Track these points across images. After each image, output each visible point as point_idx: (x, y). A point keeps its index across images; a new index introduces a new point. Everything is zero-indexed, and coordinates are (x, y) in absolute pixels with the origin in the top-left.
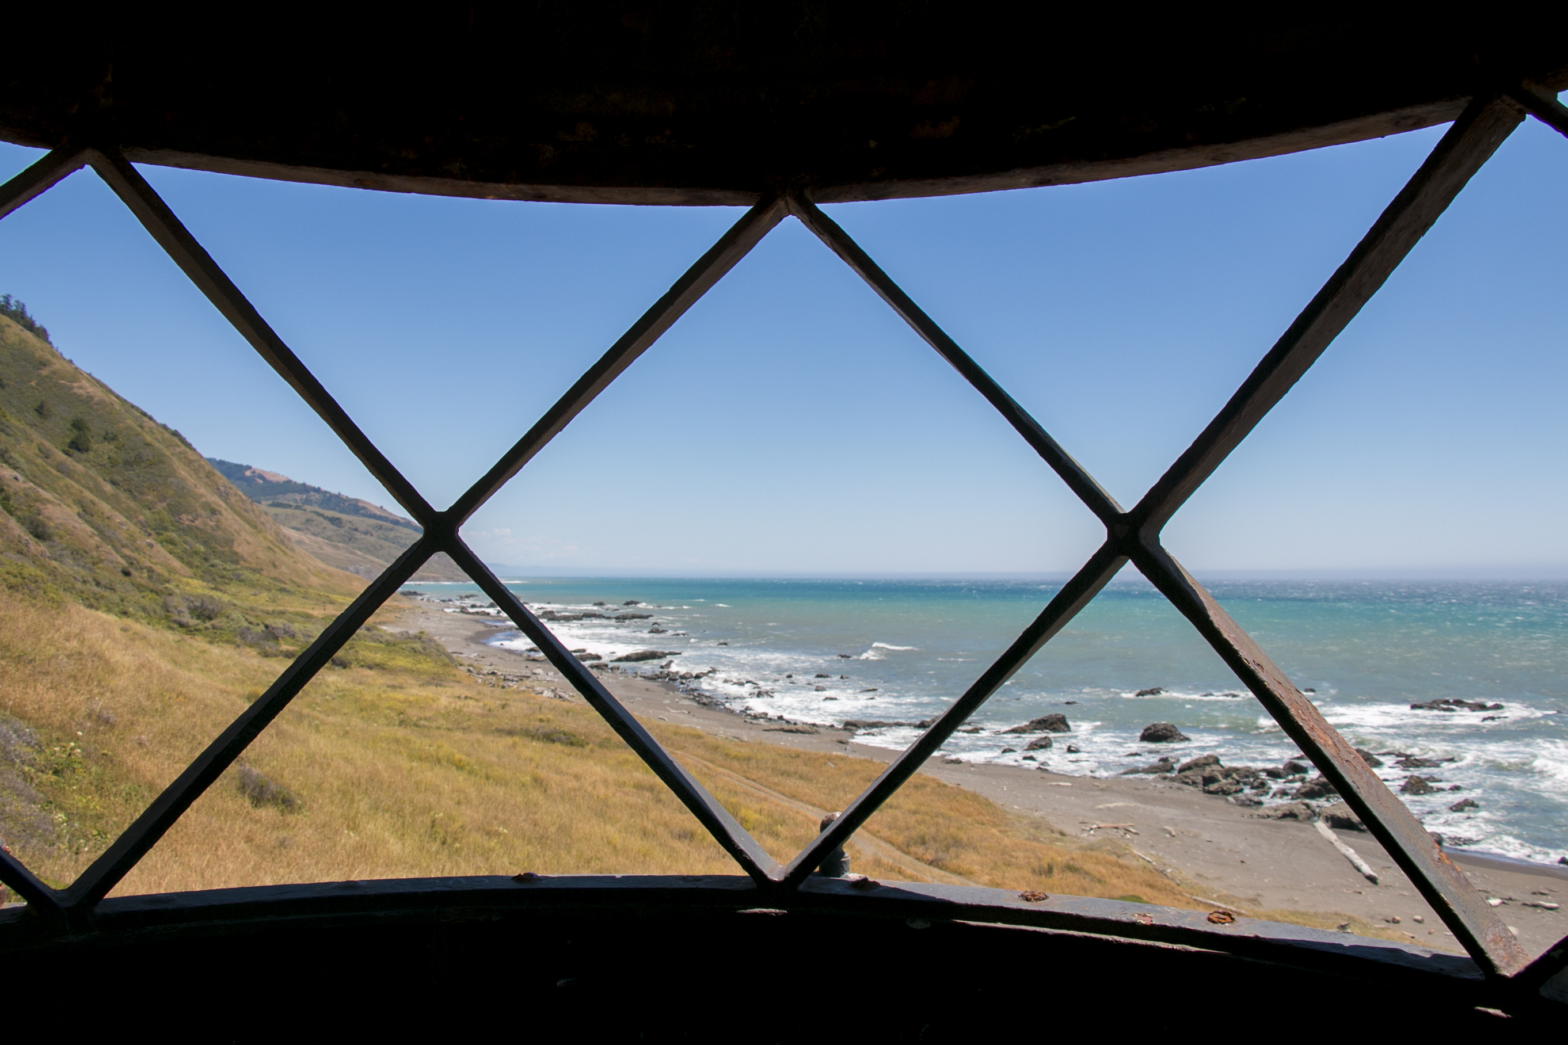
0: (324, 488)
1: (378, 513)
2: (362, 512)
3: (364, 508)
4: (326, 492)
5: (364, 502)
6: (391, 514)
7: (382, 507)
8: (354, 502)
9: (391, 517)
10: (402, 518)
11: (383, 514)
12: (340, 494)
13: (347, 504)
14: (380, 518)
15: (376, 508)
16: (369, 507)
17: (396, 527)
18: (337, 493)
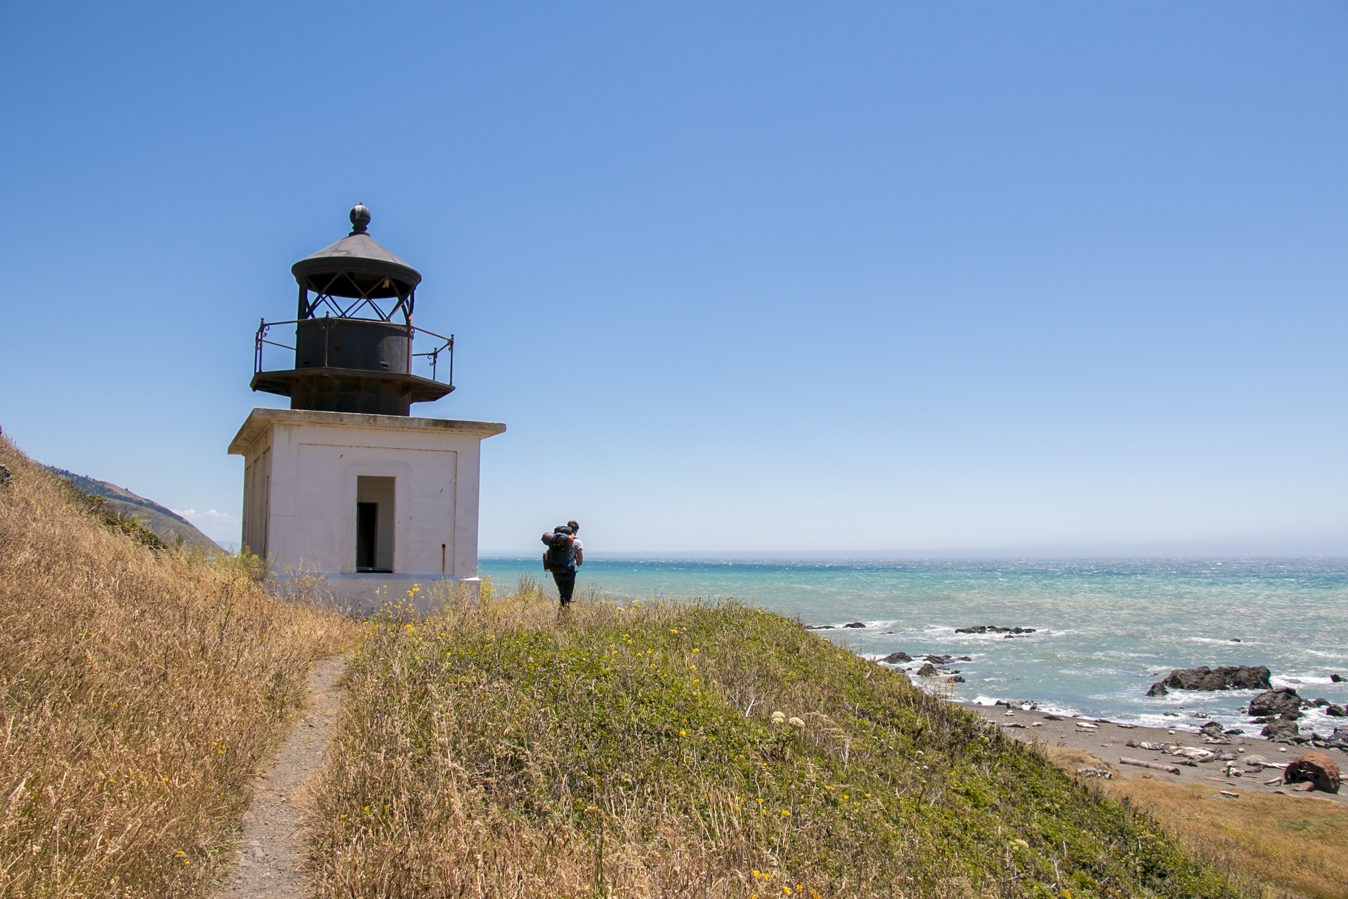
0: (72, 471)
1: (123, 494)
2: (108, 493)
3: (110, 490)
4: (74, 475)
5: (110, 485)
6: (135, 496)
7: (127, 490)
8: (101, 484)
9: (135, 499)
10: (145, 500)
11: (128, 496)
12: (87, 477)
13: (93, 486)
14: (125, 499)
15: (122, 490)
16: (115, 490)
17: (140, 507)
18: (84, 476)
